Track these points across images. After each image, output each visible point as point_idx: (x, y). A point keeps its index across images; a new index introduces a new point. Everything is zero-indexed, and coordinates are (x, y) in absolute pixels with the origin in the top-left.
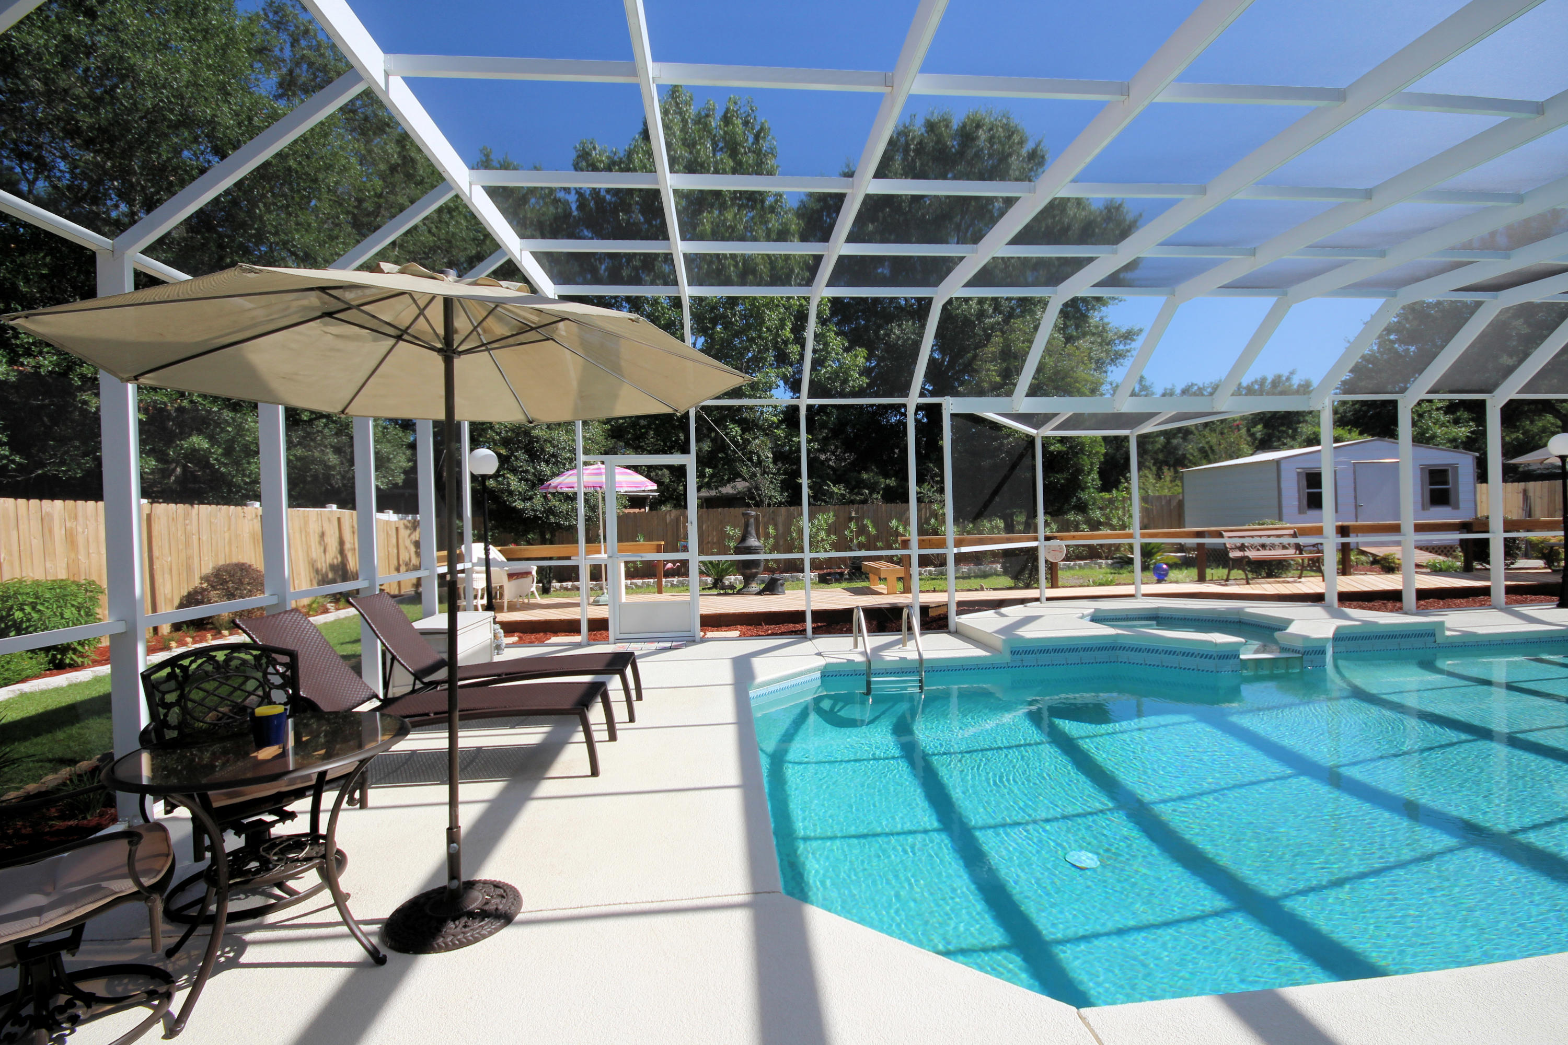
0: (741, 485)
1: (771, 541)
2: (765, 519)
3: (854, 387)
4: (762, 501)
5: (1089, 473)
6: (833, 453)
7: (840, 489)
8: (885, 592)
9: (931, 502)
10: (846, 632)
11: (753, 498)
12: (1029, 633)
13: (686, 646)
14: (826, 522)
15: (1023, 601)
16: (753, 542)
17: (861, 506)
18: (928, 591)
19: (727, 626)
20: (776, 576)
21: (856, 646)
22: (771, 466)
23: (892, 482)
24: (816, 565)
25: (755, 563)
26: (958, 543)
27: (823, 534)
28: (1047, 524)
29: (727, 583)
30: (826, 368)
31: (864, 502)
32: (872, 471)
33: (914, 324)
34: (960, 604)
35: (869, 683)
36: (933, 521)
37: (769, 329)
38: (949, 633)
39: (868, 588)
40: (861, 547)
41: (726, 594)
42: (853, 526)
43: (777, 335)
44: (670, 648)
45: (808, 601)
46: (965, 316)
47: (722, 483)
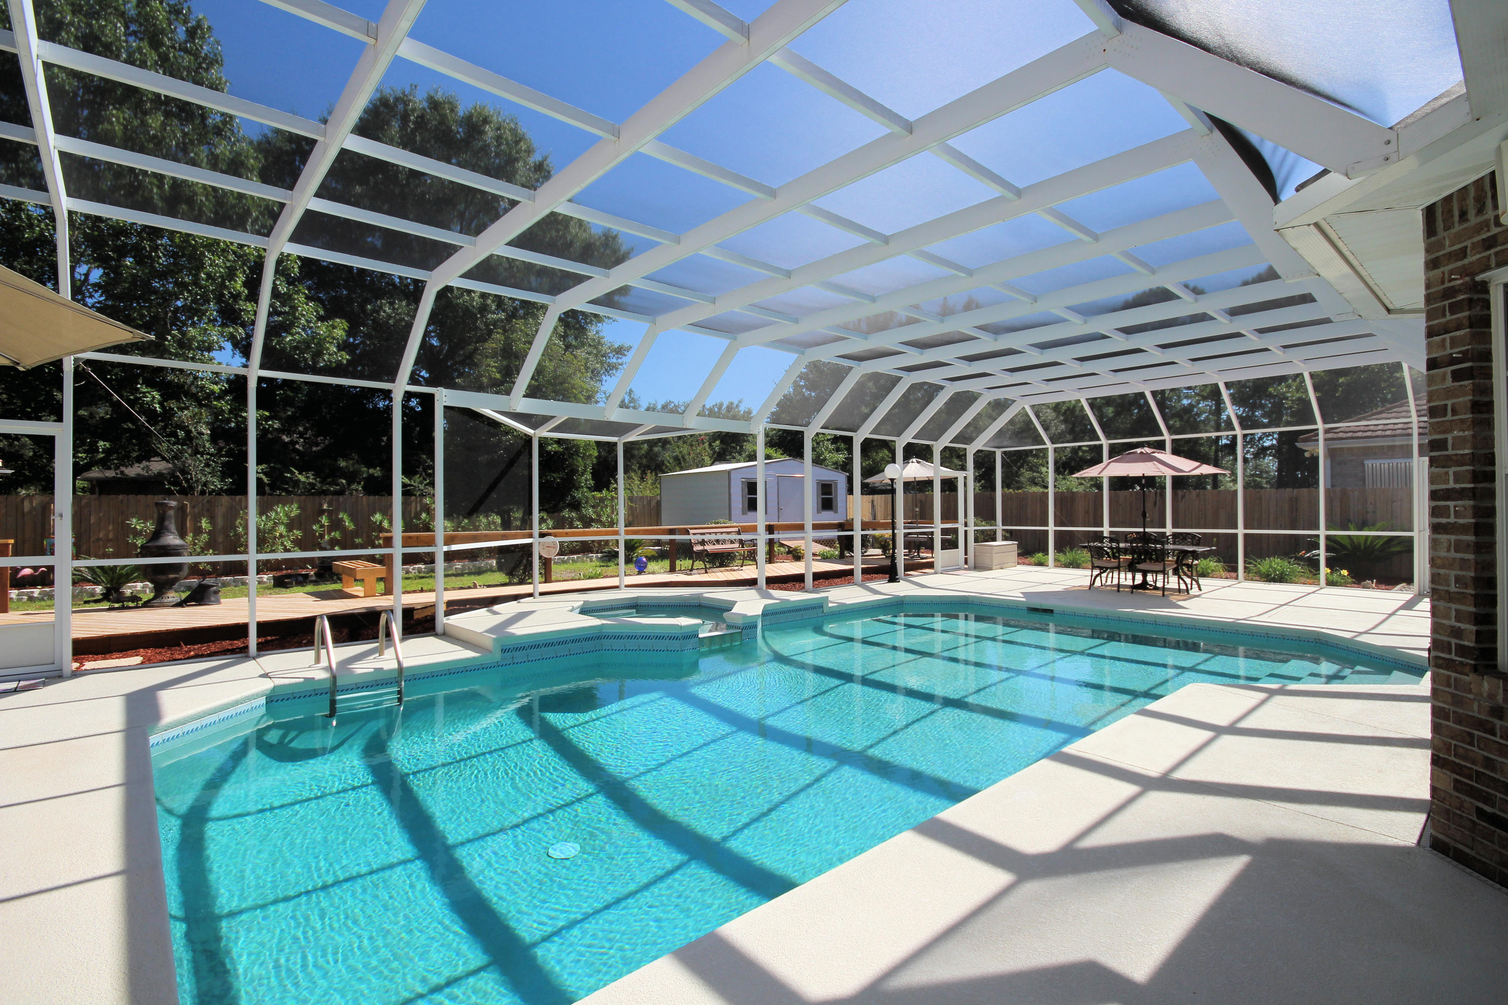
0: (157, 466)
1: (204, 537)
2: (196, 510)
3: (330, 362)
4: (191, 489)
5: (583, 474)
6: (301, 435)
7: (307, 478)
8: (362, 594)
9: (422, 495)
10: (306, 645)
11: (176, 482)
12: (520, 629)
13: (45, 684)
14: (287, 515)
15: (516, 598)
16: (172, 539)
17: (335, 497)
18: (414, 592)
19: (121, 651)
20: (209, 581)
21: (318, 660)
22: (207, 445)
23: (377, 472)
24: (263, 567)
25: (177, 568)
26: (449, 541)
27: (282, 529)
28: (542, 521)
29: (128, 592)
30: (292, 335)
31: (341, 493)
32: (353, 459)
34: (450, 603)
35: (333, 703)
36: (424, 515)
37: (209, 275)
38: (436, 635)
39: (340, 591)
40: (333, 544)
41: (123, 608)
42: (324, 520)
43: (223, 286)
44: (15, 691)
45: (253, 609)
46: (467, 307)
47: (126, 460)
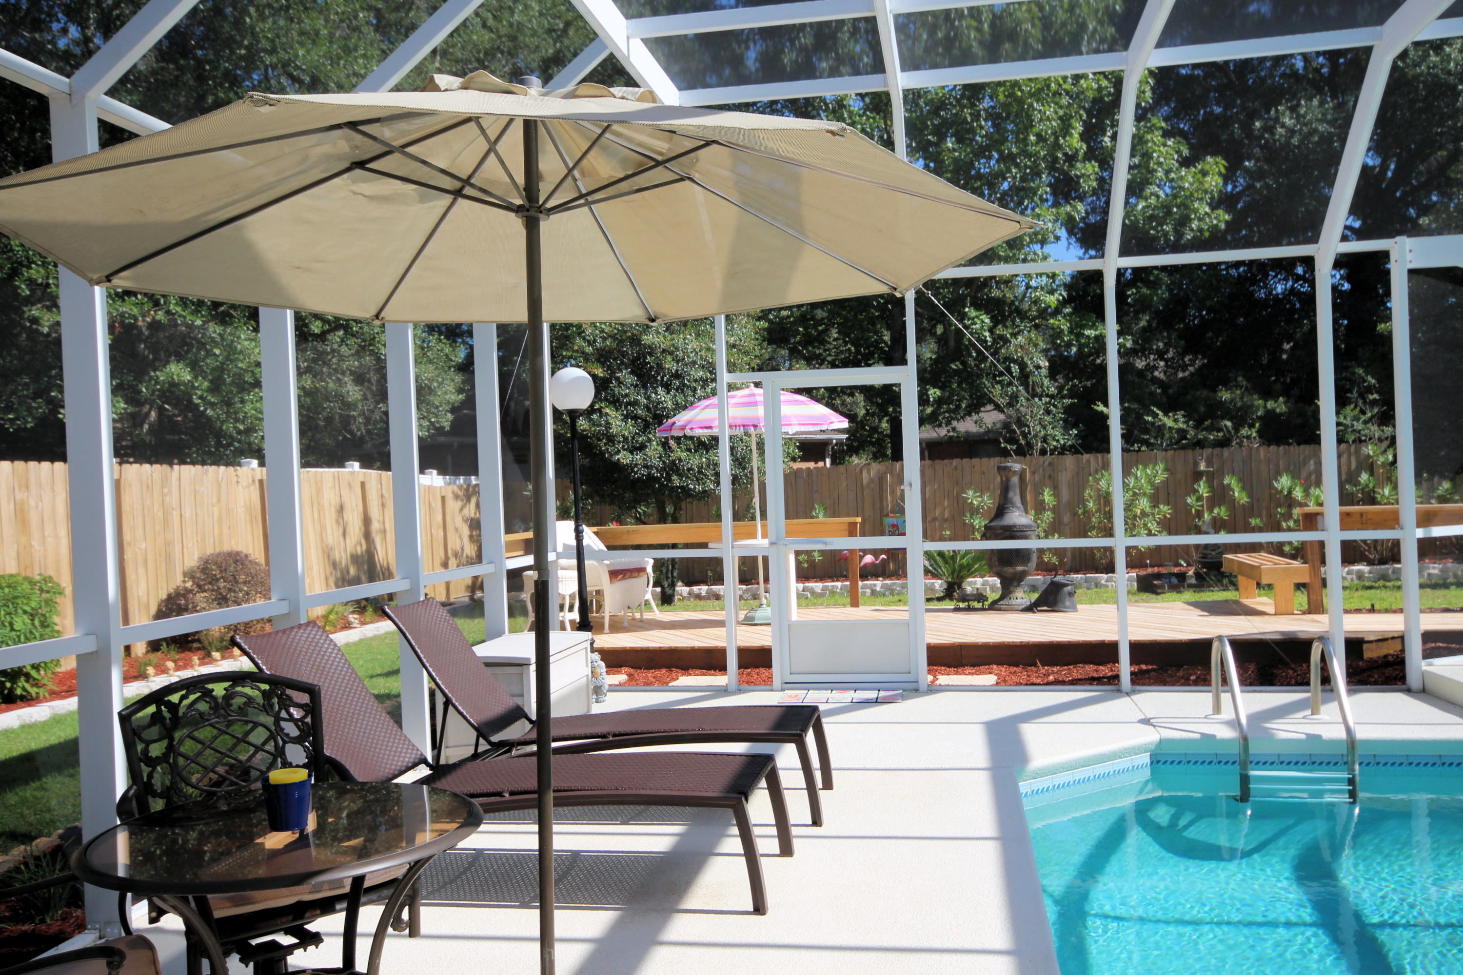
0: (990, 418)
1: (1048, 516)
2: (1037, 477)
3: (1201, 230)
4: (1030, 445)
6: (1161, 355)
7: (1176, 421)
8: (1271, 610)
9: (1359, 441)
10: (1196, 683)
11: (1012, 440)
13: (903, 698)
14: (1152, 484)
16: (1017, 517)
17: (1217, 450)
18: (1358, 611)
19: (973, 665)
20: (1059, 578)
21: (1217, 709)
22: (1046, 382)
23: (1279, 406)
24: (1135, 559)
25: (1021, 556)
26: (1426, 519)
27: (1144, 504)
29: (969, 589)
30: (1146, 199)
31: (1224, 443)
32: (1238, 386)
33: (1322, 103)
34: (1428, 637)
35: (1245, 780)
36: (1364, 477)
37: (1040, 137)
38: (1409, 691)
39: (1237, 602)
40: (1218, 526)
41: (969, 609)
42: (1203, 488)
43: (1057, 146)
44: (877, 702)
45: (1123, 623)
46: (1436, 76)
47: (956, 414)
